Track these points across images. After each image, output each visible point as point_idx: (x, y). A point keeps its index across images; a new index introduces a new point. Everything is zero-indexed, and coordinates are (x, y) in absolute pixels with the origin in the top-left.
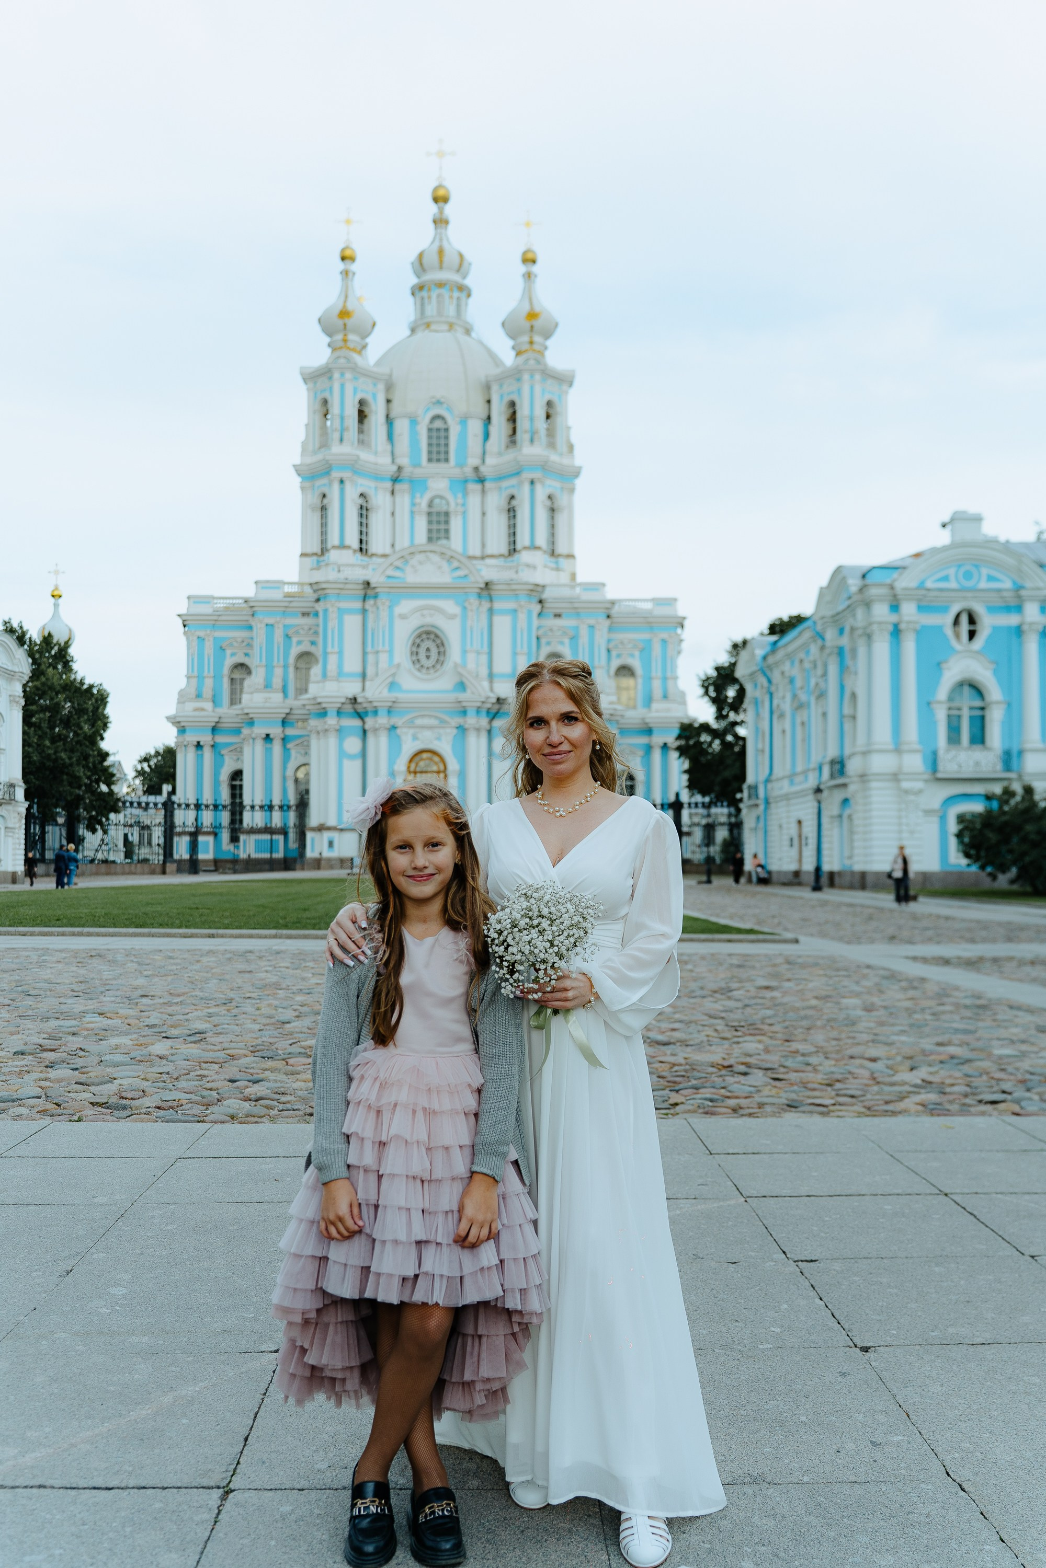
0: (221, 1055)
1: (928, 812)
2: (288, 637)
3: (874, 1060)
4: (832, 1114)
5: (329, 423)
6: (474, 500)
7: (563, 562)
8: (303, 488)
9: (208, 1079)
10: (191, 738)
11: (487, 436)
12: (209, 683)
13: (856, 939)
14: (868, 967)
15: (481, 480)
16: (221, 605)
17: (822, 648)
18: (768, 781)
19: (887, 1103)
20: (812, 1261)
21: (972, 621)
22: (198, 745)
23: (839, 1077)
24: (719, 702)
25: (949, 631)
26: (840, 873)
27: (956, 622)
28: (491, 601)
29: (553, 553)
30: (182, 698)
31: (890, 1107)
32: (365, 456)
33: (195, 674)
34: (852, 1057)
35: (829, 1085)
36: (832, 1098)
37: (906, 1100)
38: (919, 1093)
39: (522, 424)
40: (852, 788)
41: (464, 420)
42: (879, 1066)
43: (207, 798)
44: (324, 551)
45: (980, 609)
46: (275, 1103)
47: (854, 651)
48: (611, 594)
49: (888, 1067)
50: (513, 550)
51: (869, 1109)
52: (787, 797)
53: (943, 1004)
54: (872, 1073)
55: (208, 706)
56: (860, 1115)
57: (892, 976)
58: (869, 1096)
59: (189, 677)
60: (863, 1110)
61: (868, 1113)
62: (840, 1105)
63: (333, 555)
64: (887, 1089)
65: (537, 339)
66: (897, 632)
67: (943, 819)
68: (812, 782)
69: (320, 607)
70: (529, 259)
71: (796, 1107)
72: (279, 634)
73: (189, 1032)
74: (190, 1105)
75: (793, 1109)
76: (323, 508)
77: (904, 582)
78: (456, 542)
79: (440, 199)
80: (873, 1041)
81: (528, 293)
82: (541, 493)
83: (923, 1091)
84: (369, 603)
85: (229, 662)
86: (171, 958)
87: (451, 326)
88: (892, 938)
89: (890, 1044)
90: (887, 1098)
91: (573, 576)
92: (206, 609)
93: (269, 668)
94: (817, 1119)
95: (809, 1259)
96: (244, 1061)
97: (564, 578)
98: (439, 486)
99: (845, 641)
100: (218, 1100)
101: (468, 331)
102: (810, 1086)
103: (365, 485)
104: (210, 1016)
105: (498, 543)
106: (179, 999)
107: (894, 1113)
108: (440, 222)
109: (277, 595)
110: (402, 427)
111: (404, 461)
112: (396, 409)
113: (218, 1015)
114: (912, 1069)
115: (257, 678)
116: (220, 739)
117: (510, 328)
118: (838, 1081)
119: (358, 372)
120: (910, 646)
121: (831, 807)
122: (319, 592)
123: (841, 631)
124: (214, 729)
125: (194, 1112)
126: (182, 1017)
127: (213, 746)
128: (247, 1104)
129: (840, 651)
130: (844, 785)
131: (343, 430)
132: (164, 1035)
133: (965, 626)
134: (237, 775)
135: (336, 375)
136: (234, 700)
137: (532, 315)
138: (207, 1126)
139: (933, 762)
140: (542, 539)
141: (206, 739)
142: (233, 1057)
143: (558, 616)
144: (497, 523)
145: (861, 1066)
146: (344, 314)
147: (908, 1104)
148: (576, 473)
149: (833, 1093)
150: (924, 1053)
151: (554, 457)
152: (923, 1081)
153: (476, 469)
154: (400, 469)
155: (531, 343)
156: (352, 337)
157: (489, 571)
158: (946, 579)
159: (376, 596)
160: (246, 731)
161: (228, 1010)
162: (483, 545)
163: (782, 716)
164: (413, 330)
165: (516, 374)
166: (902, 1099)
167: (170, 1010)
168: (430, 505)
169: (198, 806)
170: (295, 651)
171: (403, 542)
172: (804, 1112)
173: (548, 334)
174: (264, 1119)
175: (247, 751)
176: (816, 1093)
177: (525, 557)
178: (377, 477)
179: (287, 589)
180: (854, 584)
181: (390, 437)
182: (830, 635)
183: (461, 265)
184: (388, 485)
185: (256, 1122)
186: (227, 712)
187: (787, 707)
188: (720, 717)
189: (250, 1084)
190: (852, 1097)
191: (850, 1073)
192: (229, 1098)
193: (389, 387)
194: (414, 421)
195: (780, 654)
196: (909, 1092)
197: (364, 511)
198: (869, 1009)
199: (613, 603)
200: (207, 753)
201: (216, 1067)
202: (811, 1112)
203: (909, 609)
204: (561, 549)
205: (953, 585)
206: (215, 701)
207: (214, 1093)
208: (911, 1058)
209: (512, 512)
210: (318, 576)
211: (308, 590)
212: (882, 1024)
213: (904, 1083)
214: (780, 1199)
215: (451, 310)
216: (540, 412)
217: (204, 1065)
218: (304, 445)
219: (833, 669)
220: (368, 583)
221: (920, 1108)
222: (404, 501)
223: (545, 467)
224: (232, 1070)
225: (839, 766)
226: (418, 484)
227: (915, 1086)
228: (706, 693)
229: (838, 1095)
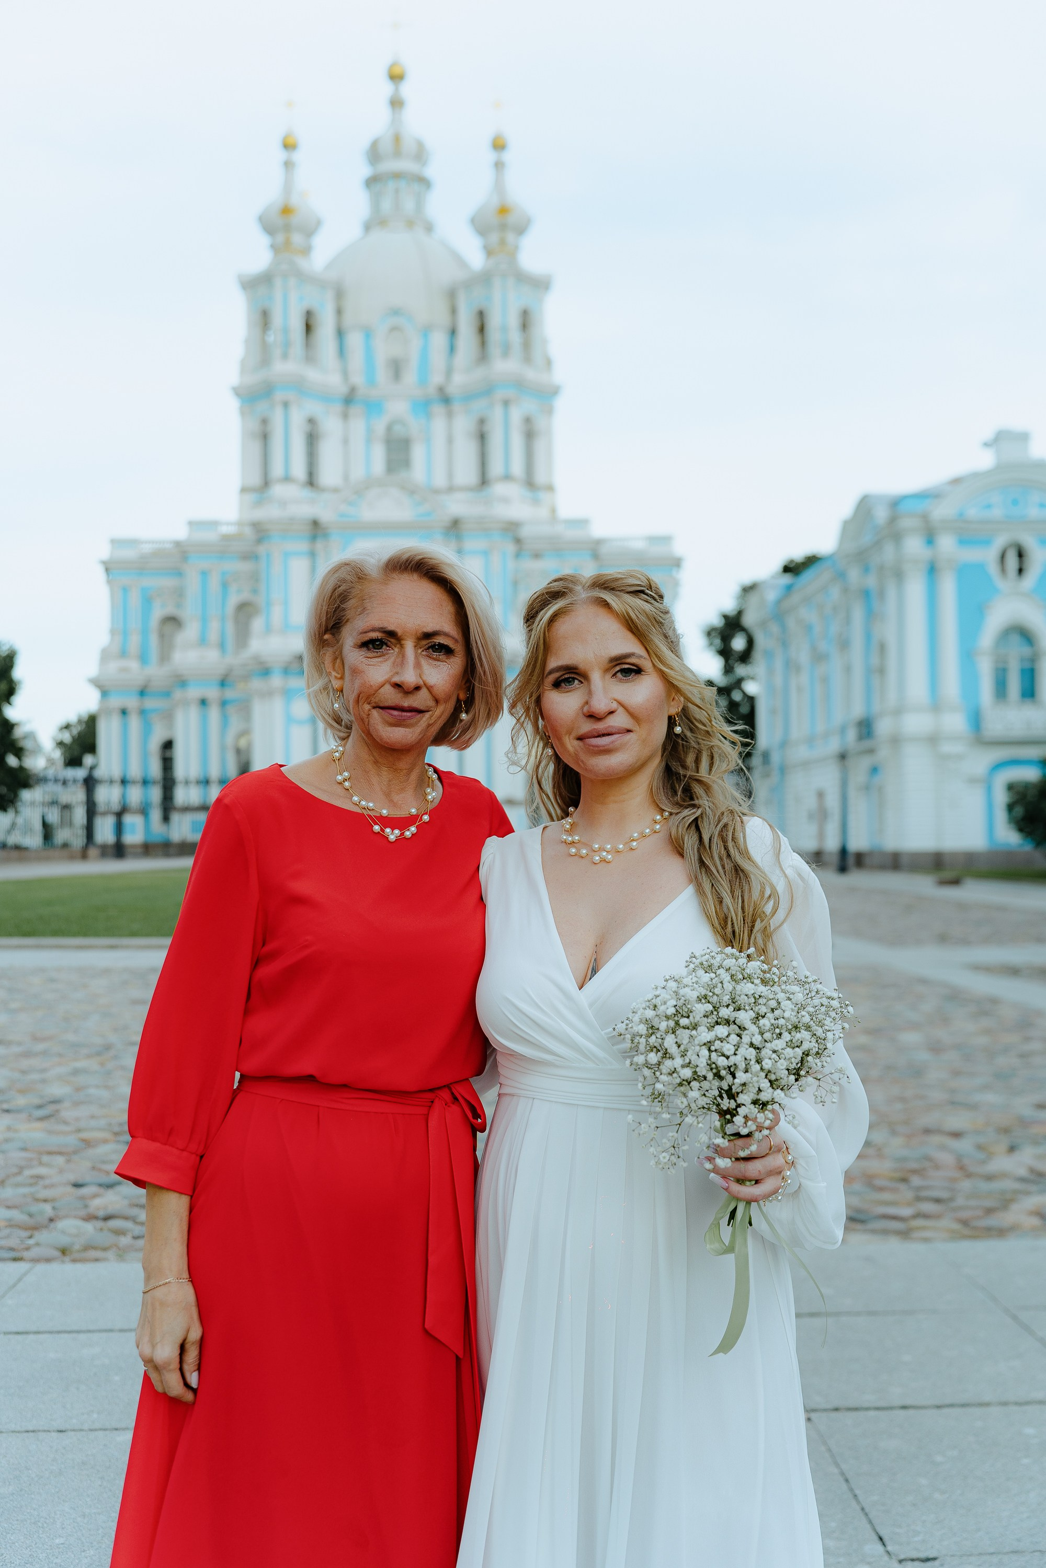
0: (71, 1140)
1: (972, 780)
2: (225, 585)
3: (957, 1135)
4: (915, 1235)
5: (271, 338)
6: (439, 425)
7: (542, 495)
8: (243, 413)
9: (47, 1182)
10: (116, 702)
11: (452, 349)
12: (134, 641)
13: (897, 940)
14: (923, 981)
15: (445, 399)
16: (147, 548)
17: (845, 590)
18: (784, 744)
19: (989, 1211)
20: (927, 1560)
21: (1021, 555)
22: (124, 712)
23: (914, 1165)
24: (725, 652)
25: (993, 568)
26: (871, 853)
27: (1003, 557)
28: (459, 538)
29: (530, 483)
30: (105, 656)
31: (993, 1221)
32: (313, 375)
33: (119, 630)
34: (927, 1131)
35: (904, 1180)
36: (909, 1204)
37: (1015, 1207)
38: (1028, 1193)
39: (494, 334)
40: (884, 753)
41: (426, 331)
42: (965, 1146)
43: (135, 771)
44: (266, 483)
45: (1030, 542)
46: (128, 1225)
47: (882, 594)
48: (598, 530)
49: (980, 1147)
50: (484, 481)
51: (965, 1223)
52: (806, 765)
53: (1027, 1039)
54: (959, 1158)
55: (134, 665)
56: (956, 1236)
57: (955, 996)
58: (960, 1201)
59: (113, 632)
60: (956, 1226)
61: (966, 1231)
62: (926, 1216)
63: (278, 490)
64: (984, 1186)
65: (510, 237)
66: (933, 570)
67: (989, 790)
68: (834, 745)
69: (262, 550)
70: (499, 145)
71: (862, 1222)
72: (214, 582)
73: (37, 1101)
74: (7, 1231)
75: (859, 1226)
76: (265, 437)
77: (941, 511)
78: (418, 472)
79: (396, 77)
80: (953, 1103)
81: (499, 186)
82: (516, 415)
83: (1033, 1188)
84: (319, 545)
85: (158, 613)
86: (52, 980)
87: (410, 224)
88: (943, 939)
89: (973, 1107)
90: (988, 1203)
91: (553, 511)
92: (129, 554)
93: (204, 620)
94: (894, 1245)
95: (922, 1555)
96: (102, 1150)
97: (543, 513)
98: (398, 408)
99: (871, 582)
100: (51, 1220)
101: (429, 228)
102: (879, 1182)
103: (313, 407)
104: (76, 1072)
105: (466, 473)
106: (40, 1047)
107: (1001, 1233)
108: (396, 103)
109: (210, 536)
110: (355, 340)
111: (358, 379)
112: (349, 319)
113: (85, 1071)
114: (1012, 1149)
115: (190, 632)
116: (150, 703)
117: (480, 226)
118: (915, 1172)
119: (303, 278)
120: (948, 587)
121: (859, 775)
122: (261, 532)
123: (866, 569)
124: (143, 692)
125: (13, 1242)
126: (35, 1076)
127: (142, 712)
128: (89, 1228)
129: (865, 594)
130: (871, 751)
131: (287, 344)
132: (5, 1106)
133: (1012, 562)
134: (168, 745)
135: (278, 283)
136: (165, 656)
137: (503, 210)
138: (22, 1266)
139: (976, 720)
140: (517, 468)
141: (132, 702)
142: (88, 1143)
143: (537, 556)
144: (466, 451)
145: (943, 1148)
146: (286, 211)
147: (1017, 1214)
148: (554, 391)
149: (909, 1195)
150: (1024, 1123)
151: (531, 374)
152: (1032, 1170)
153: (441, 390)
154: (353, 390)
155: (503, 242)
156: (297, 239)
157: (457, 506)
158: (989, 506)
159: (326, 535)
160: (178, 694)
161: (102, 1064)
162: (450, 474)
163: (798, 669)
164: (368, 227)
165: (485, 279)
166: (1006, 1202)
167: (25, 1063)
168: (389, 428)
169: (124, 782)
170: (233, 600)
171: (358, 472)
172: (874, 1232)
173: (521, 230)
174: (110, 1254)
175: (179, 718)
176: (887, 1196)
177: (499, 489)
178: (325, 397)
179: (225, 530)
180: (881, 514)
181: (342, 351)
182: (854, 575)
183: (421, 154)
184: (338, 407)
185: (97, 1260)
186: (155, 672)
187: (804, 657)
188: (728, 670)
189: (101, 1190)
190: (938, 1201)
191: (928, 1158)
192: (66, 1217)
193: (340, 294)
194: (368, 333)
195: (796, 598)
196: (1016, 1192)
197: (312, 439)
198: (936, 1048)
199: (599, 542)
200: (134, 722)
201: (60, 1160)
202: (885, 1232)
203: (947, 544)
204: (540, 477)
205: (997, 513)
206: (143, 658)
207: (48, 1209)
208: (1006, 1131)
209: (482, 438)
210: (260, 514)
211: (248, 531)
212: (956, 1073)
213: (1003, 1175)
214: (861, 1414)
215: (409, 205)
216: (514, 321)
217: (45, 1159)
218: (243, 363)
219: (858, 615)
220: (315, 524)
221: (1035, 1221)
222: (358, 426)
223: (520, 385)
224: (81, 1169)
225: (866, 728)
226: (373, 407)
227: (1022, 1180)
228: (711, 644)
229: (919, 1199)
